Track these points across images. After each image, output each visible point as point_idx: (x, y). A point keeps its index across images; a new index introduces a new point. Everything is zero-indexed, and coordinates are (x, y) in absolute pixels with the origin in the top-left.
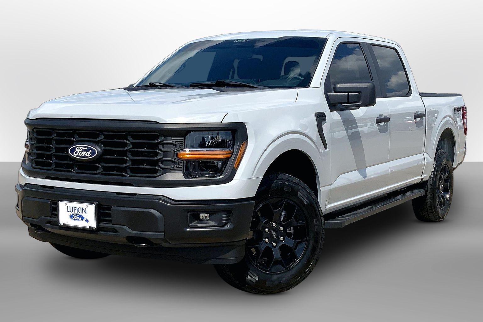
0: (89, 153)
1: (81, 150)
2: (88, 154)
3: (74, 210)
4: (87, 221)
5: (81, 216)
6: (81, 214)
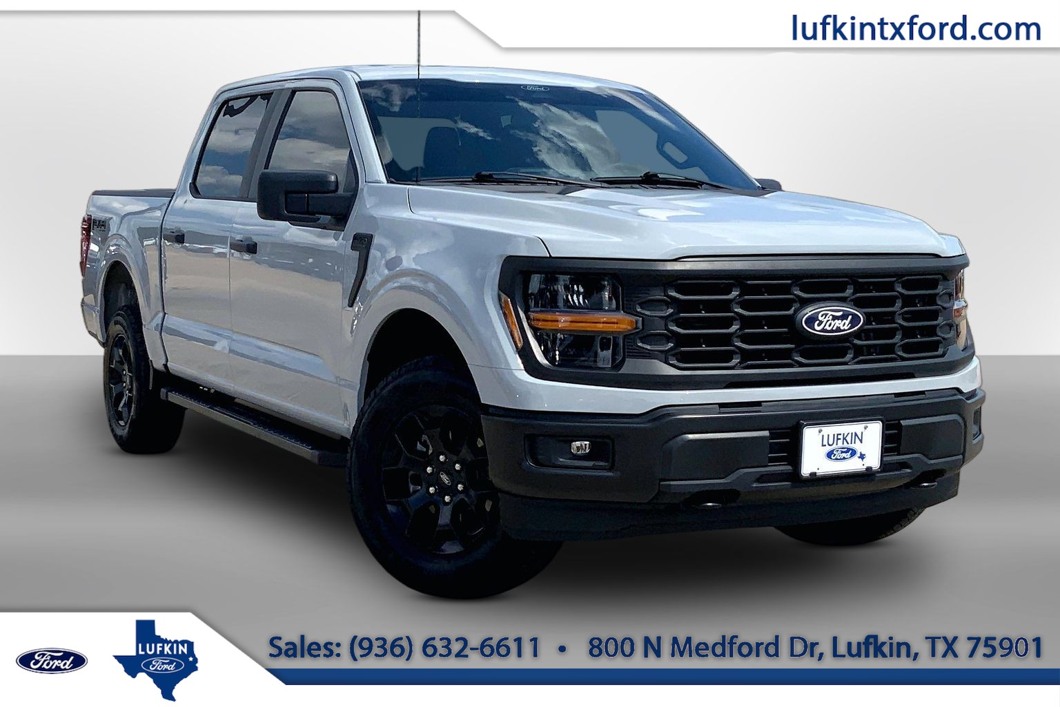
0: (847, 322)
1: (831, 317)
2: (844, 325)
3: (838, 439)
4: (862, 457)
5: (852, 449)
6: (850, 446)
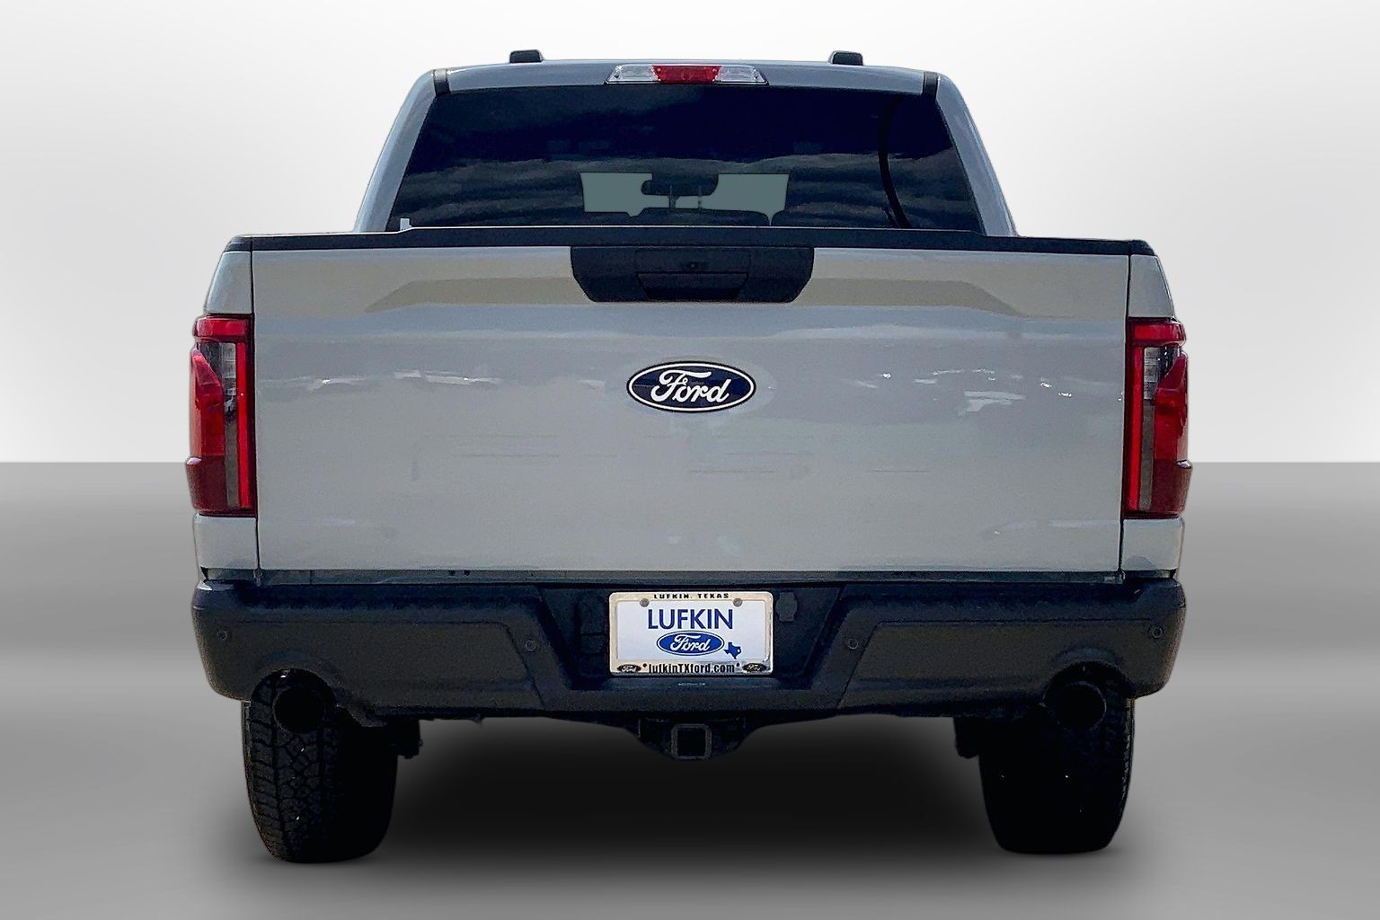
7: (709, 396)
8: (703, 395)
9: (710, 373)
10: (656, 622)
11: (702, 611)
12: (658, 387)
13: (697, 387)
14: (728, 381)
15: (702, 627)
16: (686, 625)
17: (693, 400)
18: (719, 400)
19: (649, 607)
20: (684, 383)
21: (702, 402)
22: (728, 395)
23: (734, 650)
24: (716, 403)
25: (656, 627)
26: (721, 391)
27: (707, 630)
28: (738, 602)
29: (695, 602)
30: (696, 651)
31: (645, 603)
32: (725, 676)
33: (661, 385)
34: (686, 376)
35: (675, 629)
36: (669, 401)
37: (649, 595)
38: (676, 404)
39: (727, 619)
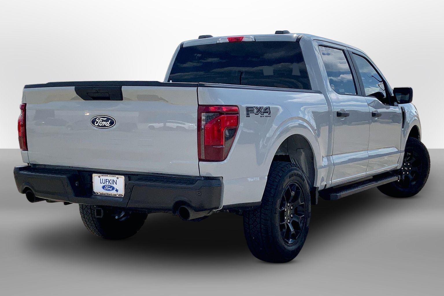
7: (106, 124)
8: (105, 124)
9: (106, 119)
10: (102, 182)
11: (111, 180)
12: (96, 122)
13: (104, 122)
14: (110, 121)
15: (111, 184)
16: (107, 183)
17: (103, 125)
18: (108, 126)
19: (100, 178)
20: (101, 121)
21: (105, 126)
22: (110, 124)
23: (117, 191)
24: (107, 126)
25: (102, 183)
26: (108, 123)
27: (112, 185)
28: (118, 178)
29: (109, 177)
30: (109, 190)
31: (99, 177)
32: (115, 197)
33: (96, 121)
34: (102, 119)
35: (105, 184)
36: (98, 126)
37: (100, 175)
38: (100, 126)
39: (116, 182)
